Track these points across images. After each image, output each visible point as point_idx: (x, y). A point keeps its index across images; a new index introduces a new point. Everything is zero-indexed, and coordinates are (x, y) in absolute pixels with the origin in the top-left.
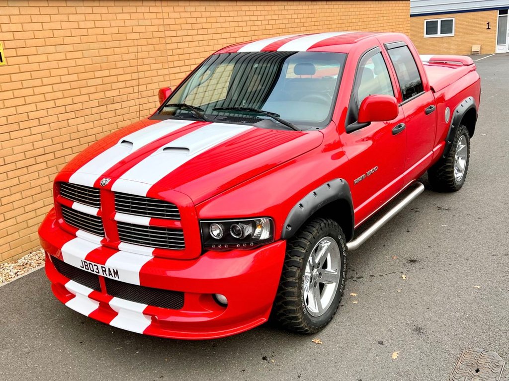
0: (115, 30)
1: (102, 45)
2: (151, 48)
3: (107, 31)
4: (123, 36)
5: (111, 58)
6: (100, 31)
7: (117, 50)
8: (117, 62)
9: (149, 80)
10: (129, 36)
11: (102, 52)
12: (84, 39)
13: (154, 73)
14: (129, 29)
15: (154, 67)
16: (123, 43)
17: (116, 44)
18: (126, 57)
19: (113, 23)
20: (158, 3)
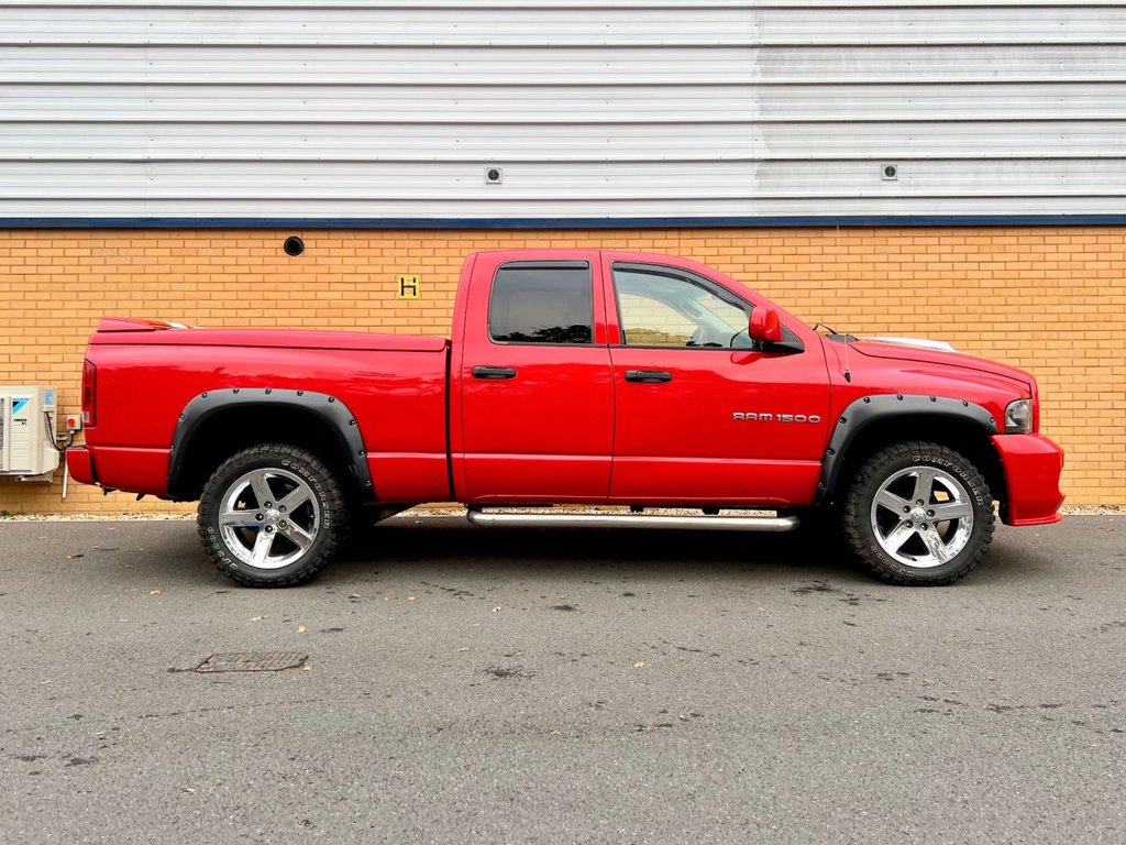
20: (674, 235)
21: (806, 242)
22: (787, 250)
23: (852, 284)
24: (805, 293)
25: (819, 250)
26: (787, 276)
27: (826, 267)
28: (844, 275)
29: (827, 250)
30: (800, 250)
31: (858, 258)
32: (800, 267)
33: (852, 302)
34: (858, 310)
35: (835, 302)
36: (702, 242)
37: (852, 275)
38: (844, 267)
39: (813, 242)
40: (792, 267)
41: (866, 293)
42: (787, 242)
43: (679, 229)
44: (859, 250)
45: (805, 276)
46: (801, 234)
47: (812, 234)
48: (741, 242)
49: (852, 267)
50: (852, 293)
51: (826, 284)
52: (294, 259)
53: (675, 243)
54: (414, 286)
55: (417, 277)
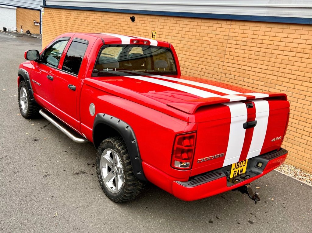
0: (198, 34)
1: (190, 40)
2: (216, 47)
3: (194, 34)
4: (201, 38)
5: (192, 47)
6: (191, 33)
7: (196, 44)
8: (194, 50)
9: (209, 64)
10: (204, 38)
11: (189, 43)
12: (183, 36)
13: (213, 61)
14: (206, 35)
15: (213, 58)
16: (200, 41)
17: (197, 41)
18: (199, 48)
19: (198, 31)
20: (229, 23)
21: (281, 30)
22: (272, 34)
23: (298, 55)
24: (274, 56)
25: (286, 35)
26: (269, 46)
27: (288, 44)
28: (295, 50)
29: (290, 36)
30: (278, 35)
31: (304, 42)
32: (276, 43)
33: (296, 64)
34: (297, 68)
35: (287, 62)
36: (238, 27)
37: (299, 50)
38: (296, 45)
39: (285, 31)
40: (272, 43)
41: (304, 60)
42: (273, 30)
43: (231, 20)
44: (306, 37)
45: (277, 48)
46: (280, 26)
47: (285, 27)
48: (253, 28)
49: (300, 46)
50: (297, 59)
51: (285, 53)
52: (133, 23)
53: (229, 26)
54: (155, 35)
55: (156, 32)
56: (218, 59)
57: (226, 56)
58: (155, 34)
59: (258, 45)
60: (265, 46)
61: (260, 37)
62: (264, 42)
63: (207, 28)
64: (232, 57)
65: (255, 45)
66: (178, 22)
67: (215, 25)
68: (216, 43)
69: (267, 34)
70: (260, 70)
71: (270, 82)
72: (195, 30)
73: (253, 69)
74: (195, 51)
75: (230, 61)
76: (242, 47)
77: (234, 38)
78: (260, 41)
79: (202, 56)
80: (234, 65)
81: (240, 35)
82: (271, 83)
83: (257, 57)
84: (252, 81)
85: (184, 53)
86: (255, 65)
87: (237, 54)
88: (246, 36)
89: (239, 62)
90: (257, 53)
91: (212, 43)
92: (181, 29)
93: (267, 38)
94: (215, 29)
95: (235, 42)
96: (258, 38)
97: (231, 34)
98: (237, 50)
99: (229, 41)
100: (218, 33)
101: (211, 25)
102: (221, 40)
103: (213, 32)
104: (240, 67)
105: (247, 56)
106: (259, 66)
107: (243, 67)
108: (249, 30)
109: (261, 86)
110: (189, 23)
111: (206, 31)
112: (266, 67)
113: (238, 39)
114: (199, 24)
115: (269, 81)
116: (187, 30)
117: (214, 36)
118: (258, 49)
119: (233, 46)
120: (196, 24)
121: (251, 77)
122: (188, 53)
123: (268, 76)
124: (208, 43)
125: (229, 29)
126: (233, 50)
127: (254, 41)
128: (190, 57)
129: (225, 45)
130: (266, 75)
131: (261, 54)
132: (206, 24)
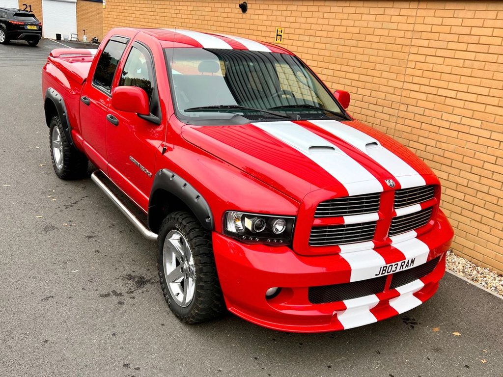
0: (357, 30)
1: (342, 42)
2: (389, 54)
3: (350, 29)
4: (362, 37)
5: (346, 55)
6: (343, 29)
7: (354, 49)
8: (349, 60)
9: (376, 87)
10: (369, 38)
11: (341, 48)
13: (384, 81)
14: (371, 31)
15: (385, 75)
16: (360, 44)
17: (354, 43)
18: (359, 57)
19: (357, 23)
20: (414, 5)
26: (493, 49)
40: (498, 41)
43: (419, 0)
52: (244, 15)
54: (281, 36)
55: (283, 29)
56: (394, 76)
57: (409, 71)
58: (281, 34)
59: (472, 47)
60: (484, 49)
61: (475, 31)
62: (483, 40)
63: (372, 17)
64: (419, 73)
65: (463, 47)
66: (322, 9)
67: (388, 11)
68: (389, 47)
69: (489, 23)
70: (473, 97)
71: (494, 120)
72: (351, 23)
73: (460, 95)
74: (351, 63)
75: (416, 80)
76: (440, 52)
77: (424, 35)
78: (475, 39)
79: (364, 71)
80: (424, 89)
81: (435, 29)
82: (495, 122)
83: (468, 72)
84: (457, 119)
85: (332, 66)
86: (464, 88)
87: (430, 67)
88: (447, 29)
89: (433, 82)
90: (468, 63)
91: (383, 46)
92: (326, 22)
93: (489, 32)
94: (388, 18)
95: (425, 43)
96: (470, 33)
97: (418, 27)
98: (429, 59)
99: (415, 42)
100: (394, 26)
101: (381, 11)
102: (399, 41)
103: (385, 25)
104: (434, 91)
105: (447, 69)
106: (473, 89)
107: (441, 92)
108: (453, 17)
109: (477, 129)
110: (340, 10)
111: (371, 24)
112: (485, 91)
113: (431, 36)
114: (359, 10)
115: (491, 118)
116: (337, 22)
117: (385, 32)
118: (471, 56)
119: (422, 51)
120: (352, 10)
121: (457, 111)
122: (338, 67)
123: (489, 109)
124: (375, 45)
125: (414, 18)
126: (422, 58)
127: (462, 38)
128: (343, 74)
129: (406, 49)
130: (486, 107)
131: (476, 65)
132: (373, 11)
